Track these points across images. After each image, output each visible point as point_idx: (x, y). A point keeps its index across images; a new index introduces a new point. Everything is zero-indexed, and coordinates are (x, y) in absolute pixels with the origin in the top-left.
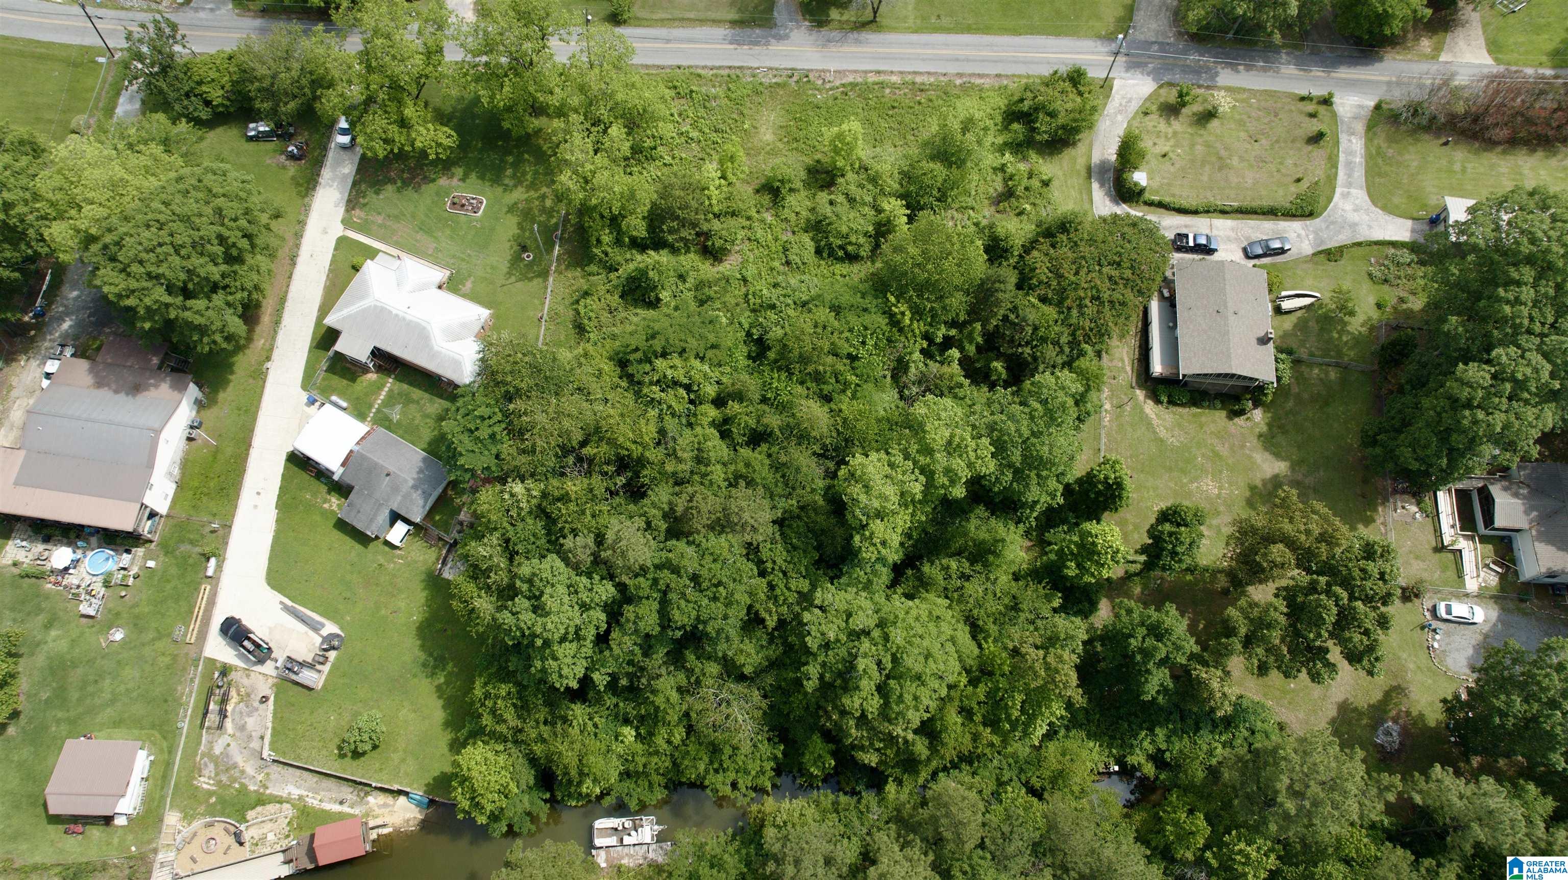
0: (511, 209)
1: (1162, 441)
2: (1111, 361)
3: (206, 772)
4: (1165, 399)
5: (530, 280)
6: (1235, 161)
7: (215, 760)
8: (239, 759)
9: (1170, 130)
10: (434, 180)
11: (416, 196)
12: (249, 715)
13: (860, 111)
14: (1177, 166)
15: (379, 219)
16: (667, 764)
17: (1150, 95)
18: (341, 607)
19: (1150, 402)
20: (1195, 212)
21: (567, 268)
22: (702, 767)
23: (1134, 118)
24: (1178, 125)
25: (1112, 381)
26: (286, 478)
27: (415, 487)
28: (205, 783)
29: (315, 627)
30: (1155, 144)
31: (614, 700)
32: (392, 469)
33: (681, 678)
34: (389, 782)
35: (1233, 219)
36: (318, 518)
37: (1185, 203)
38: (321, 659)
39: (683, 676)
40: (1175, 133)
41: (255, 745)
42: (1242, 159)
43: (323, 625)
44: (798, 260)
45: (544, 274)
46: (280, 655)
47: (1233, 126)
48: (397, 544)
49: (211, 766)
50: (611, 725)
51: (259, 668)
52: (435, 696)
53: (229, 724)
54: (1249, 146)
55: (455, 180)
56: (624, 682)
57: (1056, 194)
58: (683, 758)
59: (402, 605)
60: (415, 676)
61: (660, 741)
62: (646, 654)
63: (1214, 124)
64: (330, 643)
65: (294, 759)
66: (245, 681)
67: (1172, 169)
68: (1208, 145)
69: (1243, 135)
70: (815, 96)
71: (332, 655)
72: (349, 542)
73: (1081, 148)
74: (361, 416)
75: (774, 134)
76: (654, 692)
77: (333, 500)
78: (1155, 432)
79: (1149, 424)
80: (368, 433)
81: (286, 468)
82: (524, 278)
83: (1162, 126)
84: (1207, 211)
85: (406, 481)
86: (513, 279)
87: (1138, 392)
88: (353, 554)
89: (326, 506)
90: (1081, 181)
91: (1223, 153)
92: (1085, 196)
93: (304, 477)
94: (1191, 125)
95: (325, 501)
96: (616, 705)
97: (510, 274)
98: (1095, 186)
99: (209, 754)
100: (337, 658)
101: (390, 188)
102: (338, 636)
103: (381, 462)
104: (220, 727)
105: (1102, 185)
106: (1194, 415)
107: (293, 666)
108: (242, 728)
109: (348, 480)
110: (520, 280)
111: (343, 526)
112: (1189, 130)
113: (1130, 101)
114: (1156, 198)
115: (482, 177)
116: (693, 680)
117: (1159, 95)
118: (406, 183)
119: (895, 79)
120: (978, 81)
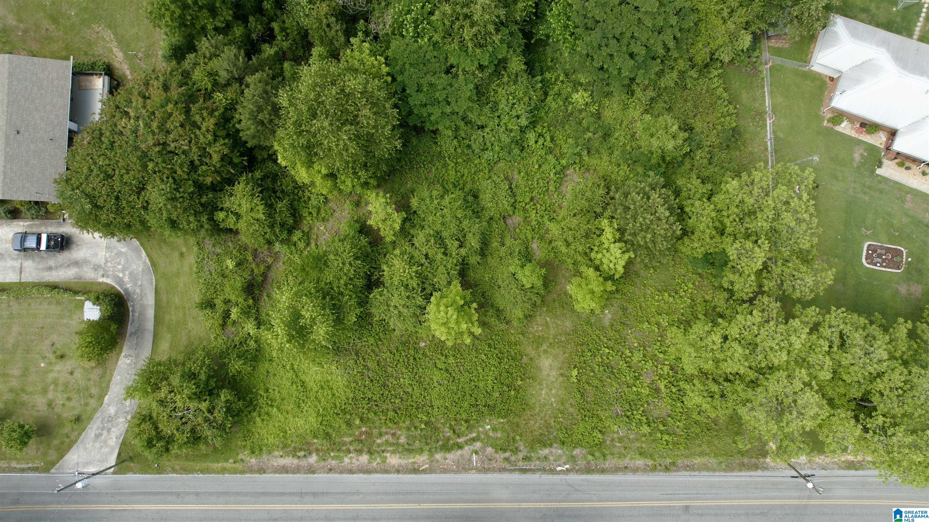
1: (110, 27)
9: (50, 396)
13: (436, 403)
14: (48, 344)
17: (70, 447)
19: (116, 64)
23: (95, 410)
30: (72, 373)
37: (48, 296)
40: (45, 391)
67: (54, 337)
70: (493, 428)
75: (539, 369)
78: (116, 34)
79: (120, 41)
83: (59, 402)
87: (128, 73)
90: (167, 317)
92: (164, 297)
98: (150, 313)
105: (142, 315)
113: (98, 436)
117: (60, 449)
119: (394, 460)
120: (288, 461)
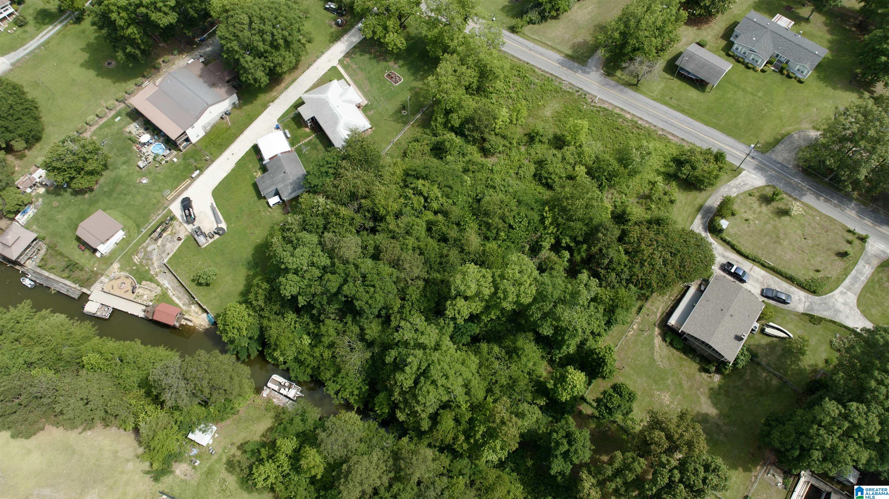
0: (411, 89)
1: (654, 360)
2: (652, 306)
3: (139, 255)
4: (668, 340)
5: (398, 123)
6: (786, 243)
7: (146, 252)
8: (155, 258)
9: (759, 210)
10: (387, 61)
11: (376, 64)
12: (170, 242)
13: (600, 122)
14: (751, 229)
15: (354, 67)
16: (315, 364)
17: (759, 187)
18: (233, 219)
19: (660, 338)
20: (747, 257)
21: (418, 126)
22: (328, 375)
23: (742, 194)
24: (765, 209)
25: (646, 316)
26: (247, 154)
27: (291, 184)
28: (136, 259)
29: (218, 221)
30: (746, 212)
31: (309, 320)
32: (287, 171)
33: (339, 325)
34: (204, 304)
35: (766, 271)
36: (248, 177)
37: (743, 249)
38: (211, 236)
40: (760, 212)
41: (164, 255)
42: (790, 243)
43: (221, 222)
44: (522, 174)
45: (405, 123)
46: (197, 224)
47: (796, 225)
48: (272, 206)
49: (143, 254)
50: (302, 332)
51: (186, 225)
52: (244, 278)
53: (160, 241)
54: (799, 239)
55: (396, 66)
57: (675, 210)
58: (323, 366)
59: (257, 232)
60: (242, 265)
61: (317, 352)
62: (329, 303)
63: (786, 218)
64: (218, 231)
65: (174, 271)
66: (177, 227)
67: (747, 229)
68: (775, 227)
69: (799, 232)
70: (583, 105)
71: (217, 237)
72: (254, 193)
73: (703, 194)
74: (292, 144)
75: (552, 114)
76: (324, 324)
77: (259, 173)
78: (653, 354)
79: (652, 349)
80: (289, 151)
81: (250, 150)
82: (397, 121)
83: (756, 205)
84: (754, 260)
85: (290, 179)
86: (391, 119)
87: (657, 329)
88: (253, 200)
89: (255, 174)
90: (693, 210)
91: (782, 236)
92: (690, 219)
93: (255, 157)
94: (772, 213)
95: (256, 172)
96: (308, 323)
97: (392, 116)
98: (699, 216)
99: (145, 248)
100: (217, 239)
101: (368, 56)
102: (224, 230)
103: (285, 166)
104: (156, 240)
105: (703, 218)
106: (680, 358)
107: (199, 231)
108: (164, 246)
109: (268, 166)
110: (394, 121)
111: (255, 186)
112: (770, 215)
113: (745, 185)
114: (728, 239)
115: (409, 70)
117: (764, 190)
118: (375, 57)
119: (628, 116)
120: (671, 137)
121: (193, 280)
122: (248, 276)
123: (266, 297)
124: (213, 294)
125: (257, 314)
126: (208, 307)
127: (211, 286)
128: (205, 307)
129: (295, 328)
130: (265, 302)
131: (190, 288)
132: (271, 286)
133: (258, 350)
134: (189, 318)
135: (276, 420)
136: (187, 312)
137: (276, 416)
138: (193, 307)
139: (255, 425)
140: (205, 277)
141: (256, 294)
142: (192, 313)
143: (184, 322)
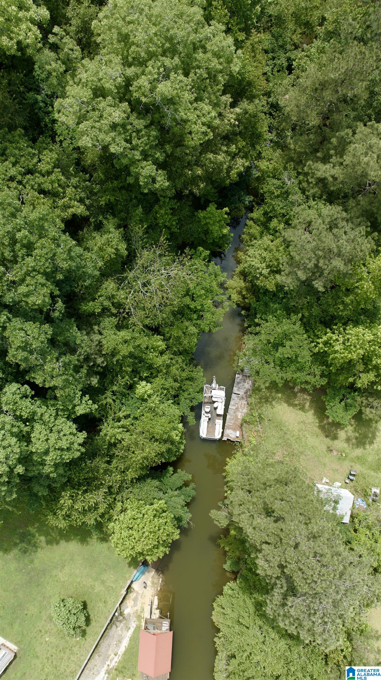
16: (180, 360)
22: (193, 330)
31: (109, 394)
33: (108, 322)
34: (118, 596)
39: (107, 320)
50: (131, 402)
56: (95, 381)
58: (180, 344)
60: (32, 562)
61: (159, 361)
62: (73, 351)
76: (113, 354)
96: (114, 393)
116: (114, 311)
121: (84, 633)
122: (49, 542)
123: (85, 491)
124: (99, 588)
125: (119, 497)
126: (122, 587)
127: (86, 598)
128: (124, 592)
129: (127, 417)
130: (98, 488)
131: (97, 633)
132: (63, 487)
133: (175, 472)
134: (147, 609)
135: (274, 399)
136: (139, 617)
137: (267, 401)
138: (126, 612)
139: (290, 428)
140: (73, 619)
141: (84, 512)
142: (138, 607)
143: (156, 614)
